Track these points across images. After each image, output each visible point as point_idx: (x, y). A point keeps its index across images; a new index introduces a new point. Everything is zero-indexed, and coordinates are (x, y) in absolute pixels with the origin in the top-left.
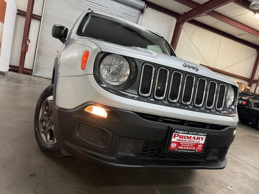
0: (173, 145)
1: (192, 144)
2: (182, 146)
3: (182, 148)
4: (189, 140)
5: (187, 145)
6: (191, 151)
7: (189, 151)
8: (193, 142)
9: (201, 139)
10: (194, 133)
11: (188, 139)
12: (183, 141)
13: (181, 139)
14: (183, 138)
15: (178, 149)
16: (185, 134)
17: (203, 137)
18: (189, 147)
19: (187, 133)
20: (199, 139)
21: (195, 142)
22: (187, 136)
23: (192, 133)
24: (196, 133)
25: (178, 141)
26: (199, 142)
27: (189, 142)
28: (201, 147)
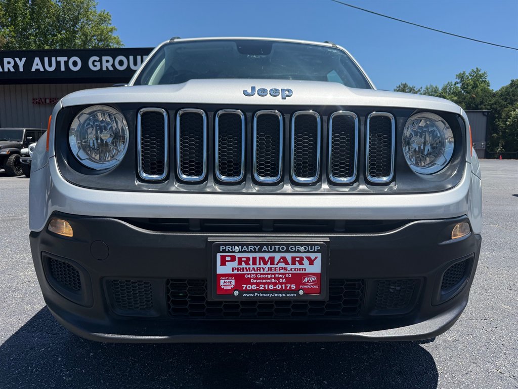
0: (225, 282)
1: (281, 276)
2: (254, 283)
3: (254, 287)
4: (269, 265)
5: (267, 278)
6: (284, 295)
7: (278, 295)
8: (282, 271)
9: (306, 262)
10: (277, 247)
11: (265, 263)
12: (250, 270)
13: (244, 266)
14: (251, 262)
15: (244, 290)
16: (251, 251)
17: (312, 256)
18: (275, 284)
19: (255, 249)
20: (301, 263)
21: (291, 269)
22: (260, 258)
23: (271, 249)
24: (283, 248)
25: (238, 271)
26: (303, 269)
27: (270, 272)
28: (312, 282)
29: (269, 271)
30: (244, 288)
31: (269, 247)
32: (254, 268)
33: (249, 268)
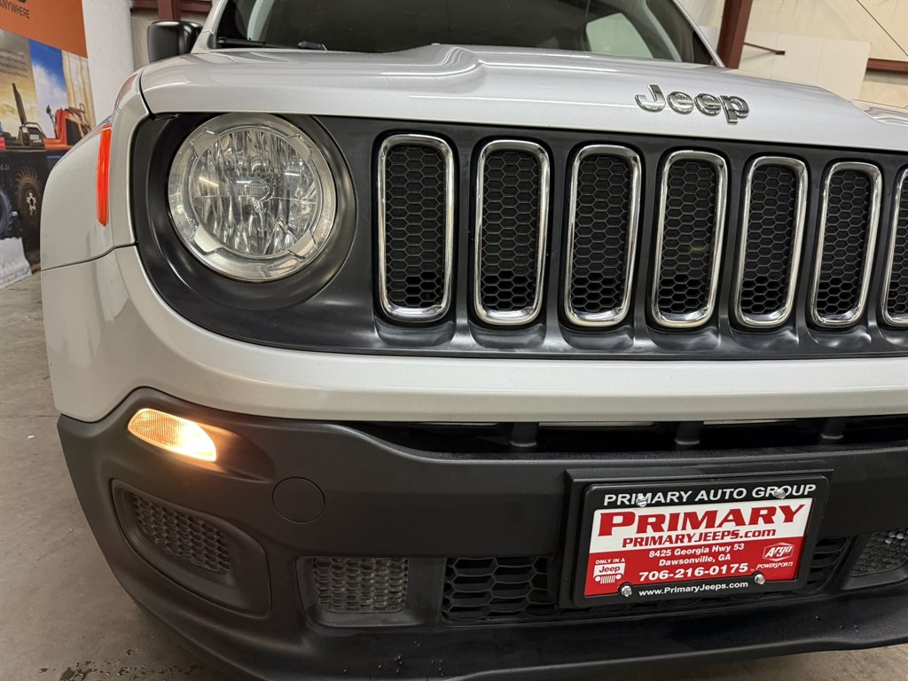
0: (604, 570)
1: (723, 549)
2: (665, 568)
3: (664, 575)
4: (703, 529)
5: (694, 556)
6: (724, 586)
7: (712, 587)
8: (728, 539)
9: (779, 516)
10: (728, 491)
11: (696, 525)
12: (661, 542)
13: (650, 532)
14: (665, 526)
15: (643, 584)
16: (672, 503)
17: (793, 504)
18: (707, 566)
19: (680, 498)
20: (768, 520)
21: (747, 533)
22: (687, 515)
23: (715, 496)
24: (740, 493)
25: (635, 545)
26: (769, 531)
27: (702, 543)
28: (783, 556)
29: (700, 540)
30: (642, 579)
31: (712, 491)
32: (670, 537)
33: (661, 538)
